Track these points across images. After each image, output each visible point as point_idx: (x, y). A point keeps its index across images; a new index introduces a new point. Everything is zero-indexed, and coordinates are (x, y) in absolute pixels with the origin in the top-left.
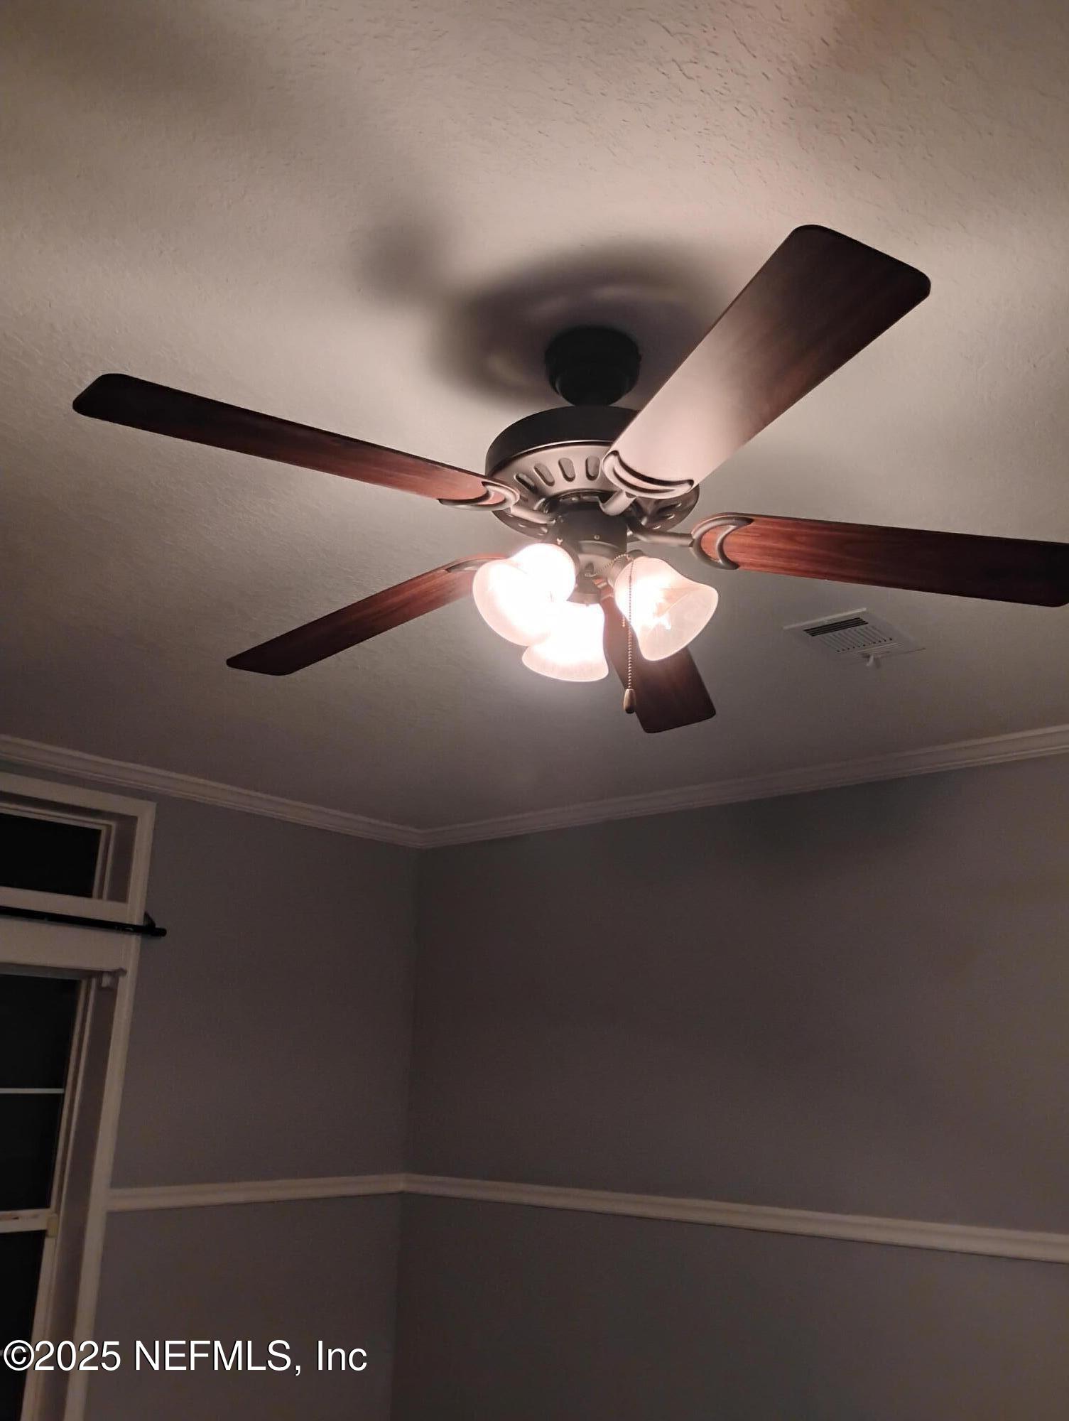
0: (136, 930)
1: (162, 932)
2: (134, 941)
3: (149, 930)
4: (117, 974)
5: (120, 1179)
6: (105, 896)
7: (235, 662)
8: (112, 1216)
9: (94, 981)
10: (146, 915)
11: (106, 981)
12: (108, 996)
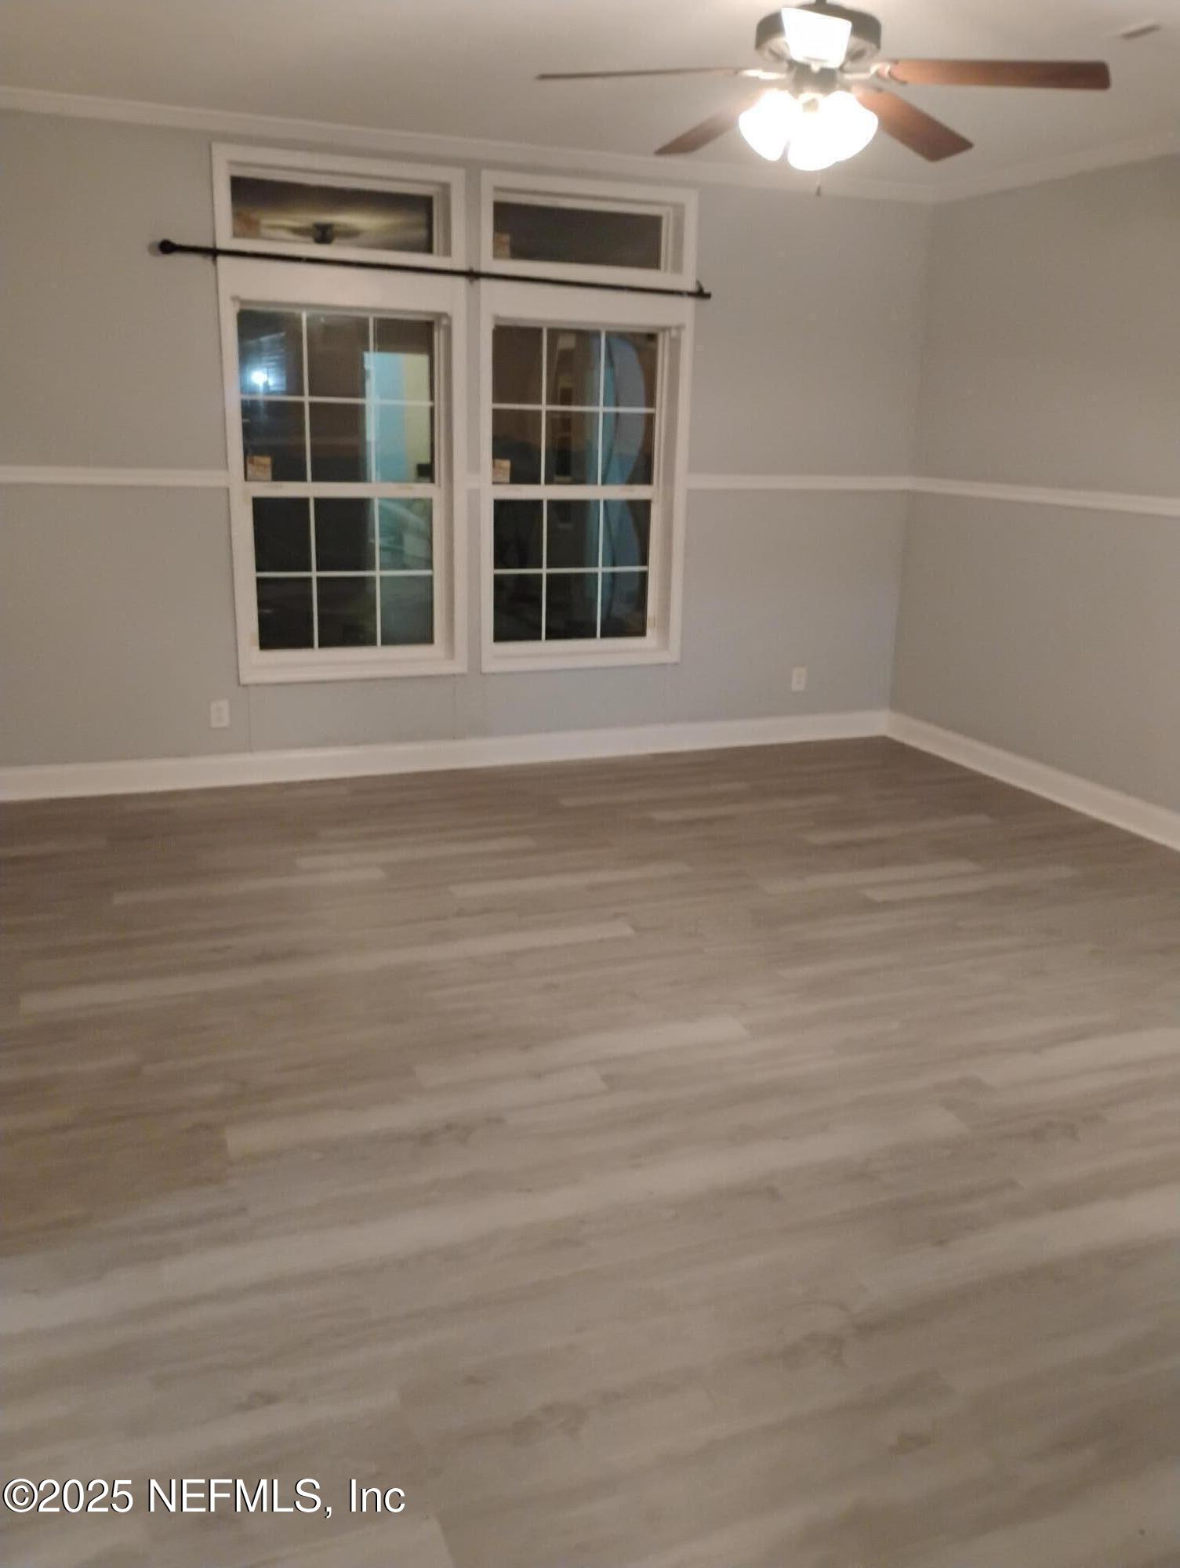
0: (690, 294)
1: (708, 296)
2: (690, 303)
3: (700, 294)
4: (680, 328)
5: (694, 467)
6: (669, 268)
7: (664, 151)
8: (690, 492)
9: (667, 333)
10: (698, 283)
11: (674, 333)
12: (676, 343)
